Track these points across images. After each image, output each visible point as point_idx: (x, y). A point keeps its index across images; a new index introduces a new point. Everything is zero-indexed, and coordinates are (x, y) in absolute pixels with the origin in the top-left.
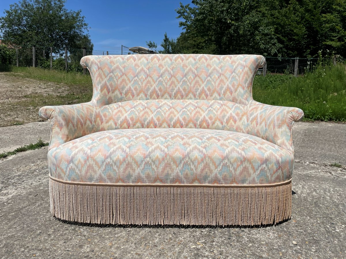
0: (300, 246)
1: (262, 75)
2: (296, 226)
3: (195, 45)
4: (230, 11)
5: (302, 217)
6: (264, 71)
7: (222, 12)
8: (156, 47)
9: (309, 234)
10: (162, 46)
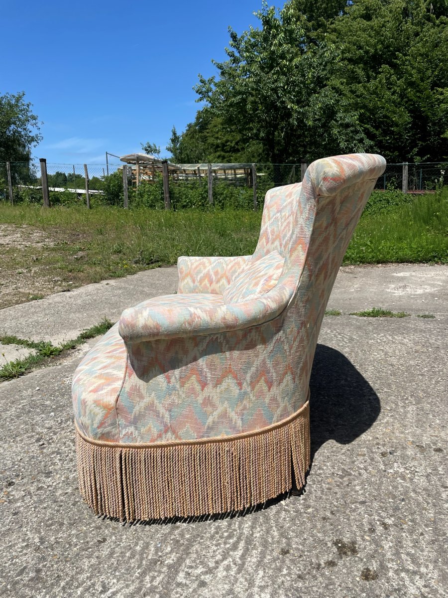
3: (218, 146)
4: (288, 87)
7: (275, 90)
8: (159, 152)
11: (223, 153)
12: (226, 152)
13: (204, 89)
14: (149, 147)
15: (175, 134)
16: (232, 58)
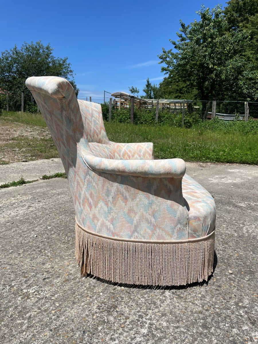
0: (235, 275)
1: (244, 120)
2: (237, 259)
3: (177, 90)
4: (213, 55)
5: (245, 252)
6: (245, 116)
7: (205, 56)
8: (138, 92)
9: (247, 266)
10: (144, 91)
11: (180, 94)
12: (182, 94)
13: (164, 57)
14: (133, 89)
15: (148, 82)
16: (181, 38)
